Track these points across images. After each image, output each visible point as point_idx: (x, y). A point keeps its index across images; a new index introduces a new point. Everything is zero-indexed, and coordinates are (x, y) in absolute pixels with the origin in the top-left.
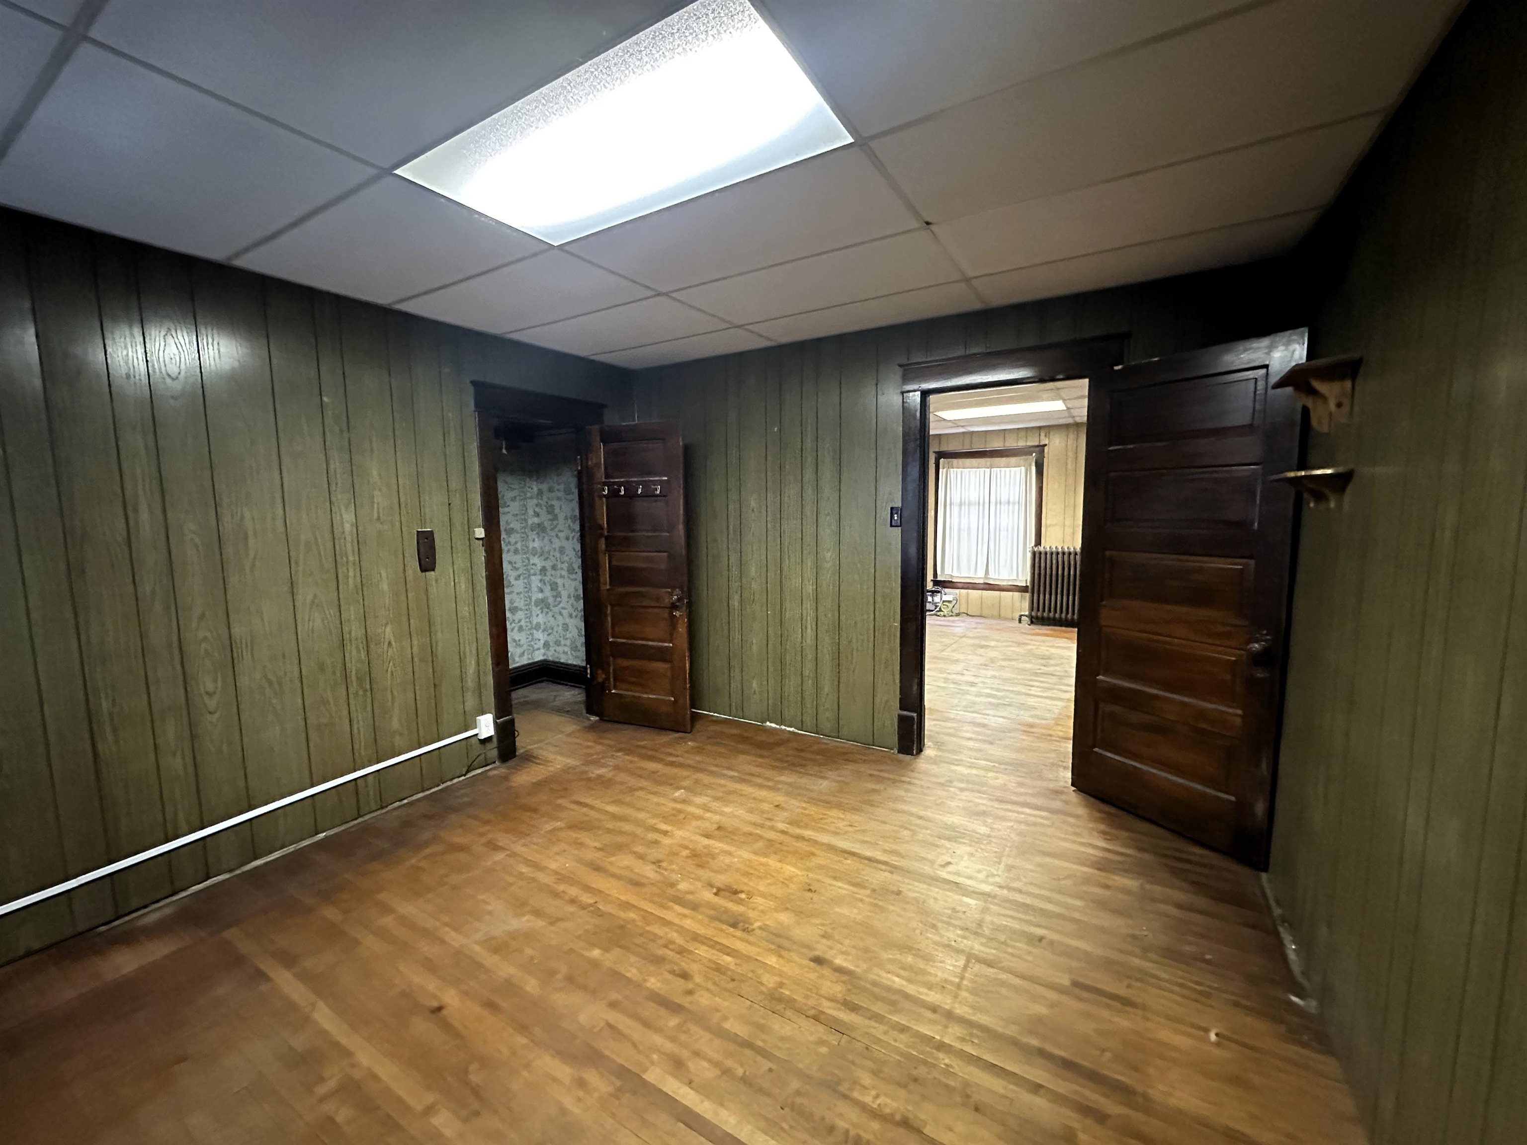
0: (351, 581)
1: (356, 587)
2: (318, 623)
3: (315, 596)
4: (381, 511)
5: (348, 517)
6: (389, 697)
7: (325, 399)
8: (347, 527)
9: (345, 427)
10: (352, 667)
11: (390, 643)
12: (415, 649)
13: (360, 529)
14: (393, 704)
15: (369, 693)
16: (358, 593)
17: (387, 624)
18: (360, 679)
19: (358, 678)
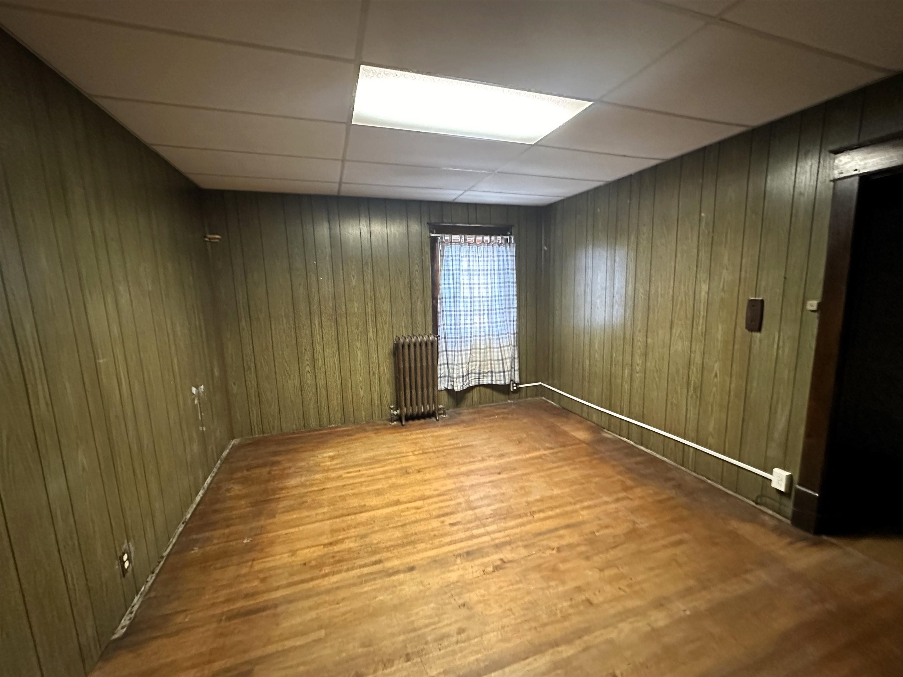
0: (700, 328)
1: (702, 332)
2: (680, 348)
3: (681, 332)
4: (725, 284)
5: (705, 287)
6: (710, 409)
7: (703, 215)
8: (703, 293)
9: (711, 231)
10: (693, 379)
11: (716, 376)
12: (733, 386)
13: (710, 295)
14: (711, 414)
15: (698, 399)
16: (702, 336)
17: (716, 361)
18: (695, 389)
19: (694, 387)
